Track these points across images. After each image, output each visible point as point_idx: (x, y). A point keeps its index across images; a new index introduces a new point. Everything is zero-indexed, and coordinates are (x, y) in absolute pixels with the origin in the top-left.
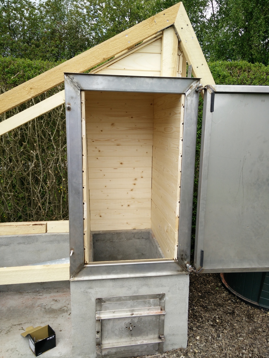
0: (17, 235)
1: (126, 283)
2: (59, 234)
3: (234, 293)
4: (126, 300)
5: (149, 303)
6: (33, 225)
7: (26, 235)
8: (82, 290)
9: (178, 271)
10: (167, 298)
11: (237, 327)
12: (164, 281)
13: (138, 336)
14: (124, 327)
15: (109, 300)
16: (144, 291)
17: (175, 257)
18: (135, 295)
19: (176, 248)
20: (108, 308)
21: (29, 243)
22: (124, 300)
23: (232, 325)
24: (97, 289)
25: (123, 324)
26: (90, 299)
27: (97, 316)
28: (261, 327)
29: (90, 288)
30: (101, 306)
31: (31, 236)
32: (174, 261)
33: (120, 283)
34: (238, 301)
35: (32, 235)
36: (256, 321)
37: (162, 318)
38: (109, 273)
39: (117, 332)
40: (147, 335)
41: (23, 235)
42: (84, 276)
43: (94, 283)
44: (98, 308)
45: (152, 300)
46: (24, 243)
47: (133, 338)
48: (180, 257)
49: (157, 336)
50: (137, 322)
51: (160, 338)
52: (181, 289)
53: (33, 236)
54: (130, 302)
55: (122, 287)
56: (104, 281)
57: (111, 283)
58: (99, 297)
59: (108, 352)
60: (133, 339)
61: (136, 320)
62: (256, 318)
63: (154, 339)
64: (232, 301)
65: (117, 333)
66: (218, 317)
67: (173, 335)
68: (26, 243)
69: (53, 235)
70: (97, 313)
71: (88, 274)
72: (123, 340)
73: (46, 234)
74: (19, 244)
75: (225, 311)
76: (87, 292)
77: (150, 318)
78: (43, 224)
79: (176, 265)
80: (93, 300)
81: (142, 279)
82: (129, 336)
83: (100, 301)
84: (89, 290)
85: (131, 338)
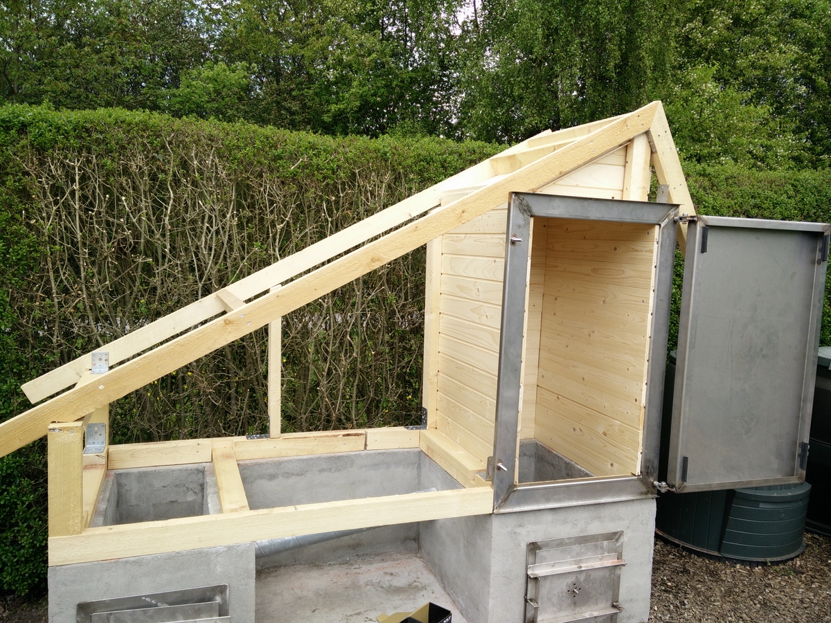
0: (317, 456)
1: (571, 516)
2: (389, 451)
3: (677, 541)
4: (571, 544)
5: (602, 548)
6: (344, 436)
7: (333, 455)
8: (509, 529)
9: (642, 493)
10: (624, 539)
11: (703, 589)
12: (622, 510)
13: (584, 605)
14: (566, 591)
15: (547, 545)
16: (596, 528)
17: (638, 472)
18: (582, 535)
19: (640, 456)
20: (545, 559)
21: (338, 470)
22: (567, 544)
23: (694, 588)
24: (529, 527)
25: (565, 585)
26: (520, 545)
27: (530, 571)
28: (736, 585)
29: (521, 526)
30: (535, 555)
31: (343, 456)
32: (636, 477)
33: (562, 515)
34: (684, 554)
35: (343, 454)
36: (724, 579)
37: (618, 572)
38: (548, 500)
39: (555, 600)
40: (597, 604)
41: (329, 455)
42: (514, 506)
43: (526, 517)
44: (531, 559)
45: (605, 543)
46: (330, 470)
47: (578, 610)
48: (643, 470)
49: (609, 603)
50: (584, 580)
51: (614, 606)
52: (644, 522)
53: (347, 456)
54: (576, 548)
55: (565, 522)
56: (540, 513)
57: (549, 517)
58: (533, 540)
60: (576, 612)
61: (582, 577)
62: (723, 576)
63: (606, 608)
64: (675, 555)
65: (555, 602)
66: (667, 579)
67: (631, 600)
68: (333, 470)
69: (379, 453)
70: (529, 567)
71: (519, 503)
72: (563, 614)
73: (365, 452)
74: (322, 471)
75: (673, 570)
76: (515, 533)
77: (601, 573)
78: (361, 434)
79: (639, 484)
80: (524, 547)
81: (592, 508)
82: (570, 606)
83: (534, 548)
84: (519, 530)
85: (573, 610)
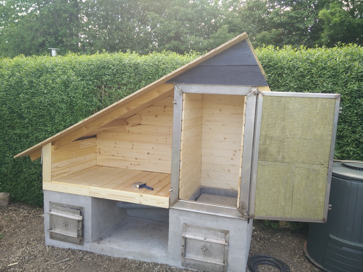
4: (203, 229)
5: (218, 235)
9: (239, 216)
10: (230, 234)
13: (209, 257)
14: (200, 248)
15: (191, 226)
17: (238, 206)
18: (208, 227)
20: (191, 231)
24: (185, 217)
25: (200, 245)
27: (183, 235)
30: (186, 229)
32: (236, 209)
33: (199, 216)
37: (227, 248)
38: (192, 208)
39: (195, 250)
40: (216, 258)
42: (178, 207)
43: (183, 213)
48: (241, 206)
49: (222, 260)
51: (224, 263)
54: (205, 231)
55: (201, 219)
58: (186, 222)
59: (189, 263)
60: (206, 258)
61: (208, 245)
63: (220, 262)
67: (235, 264)
70: (183, 233)
72: (199, 257)
77: (218, 246)
79: (238, 212)
80: (182, 224)
82: (203, 255)
83: (186, 225)
84: (180, 217)
85: (204, 257)
